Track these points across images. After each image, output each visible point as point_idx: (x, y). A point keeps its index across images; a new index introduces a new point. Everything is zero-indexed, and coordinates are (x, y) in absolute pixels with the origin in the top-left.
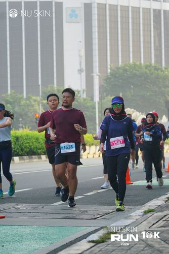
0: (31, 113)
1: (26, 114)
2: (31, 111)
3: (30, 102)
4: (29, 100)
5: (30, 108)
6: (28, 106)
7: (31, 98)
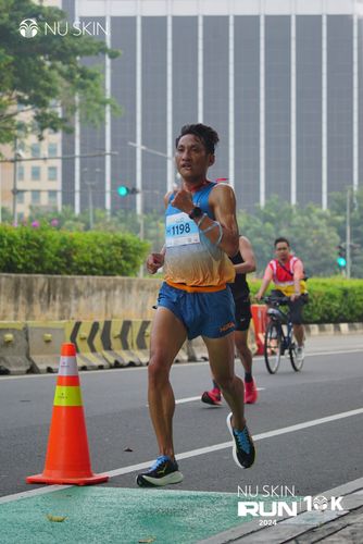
0: (313, 240)
1: (302, 243)
2: (313, 236)
3: (310, 218)
4: (308, 215)
5: (309, 230)
6: (307, 226)
7: (312, 212)
